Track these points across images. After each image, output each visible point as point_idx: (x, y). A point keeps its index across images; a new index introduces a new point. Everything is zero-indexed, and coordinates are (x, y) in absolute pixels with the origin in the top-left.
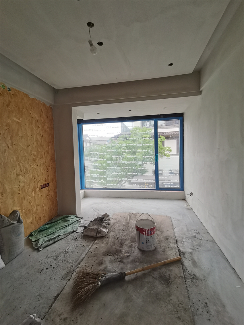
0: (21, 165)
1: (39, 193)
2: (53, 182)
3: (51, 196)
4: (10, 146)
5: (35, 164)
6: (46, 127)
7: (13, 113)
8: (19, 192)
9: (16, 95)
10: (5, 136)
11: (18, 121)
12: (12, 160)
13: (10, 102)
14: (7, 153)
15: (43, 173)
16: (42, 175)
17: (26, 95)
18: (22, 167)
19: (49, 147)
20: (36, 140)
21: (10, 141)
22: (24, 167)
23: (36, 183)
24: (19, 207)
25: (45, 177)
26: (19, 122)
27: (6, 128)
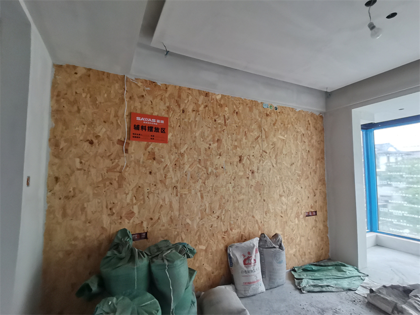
0: (284, 185)
1: (303, 221)
2: (321, 211)
3: (320, 229)
4: (274, 165)
5: (299, 186)
6: (313, 141)
7: (278, 131)
8: (281, 214)
9: (282, 112)
10: (271, 155)
11: (284, 138)
12: (275, 179)
13: (276, 120)
14: (271, 171)
15: (308, 197)
16: (307, 200)
17: (293, 110)
18: (285, 187)
19: (318, 166)
20: (301, 158)
21: (275, 160)
22: (287, 187)
23: (300, 208)
24: (281, 231)
25: (311, 202)
26: (284, 140)
27: (272, 147)
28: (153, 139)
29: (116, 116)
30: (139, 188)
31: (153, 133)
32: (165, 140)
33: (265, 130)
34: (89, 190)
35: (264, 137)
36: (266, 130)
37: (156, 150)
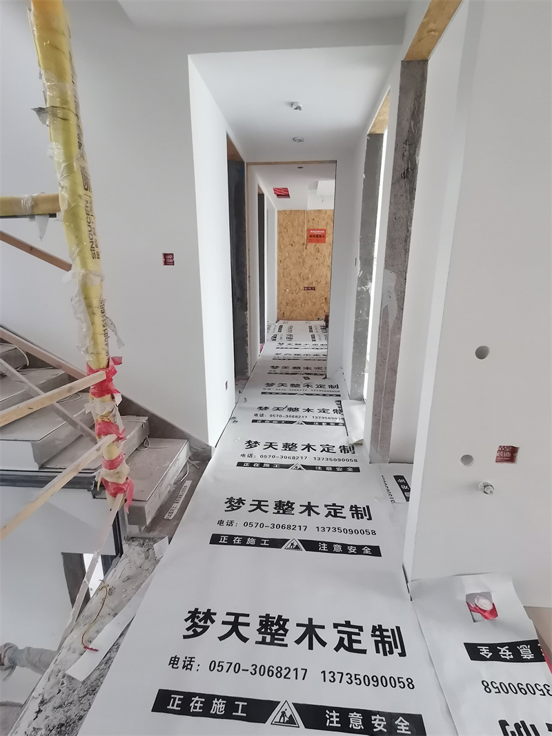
28: (318, 242)
29: (302, 231)
30: (311, 266)
31: (319, 238)
32: (324, 242)
34: (291, 267)
37: (320, 247)
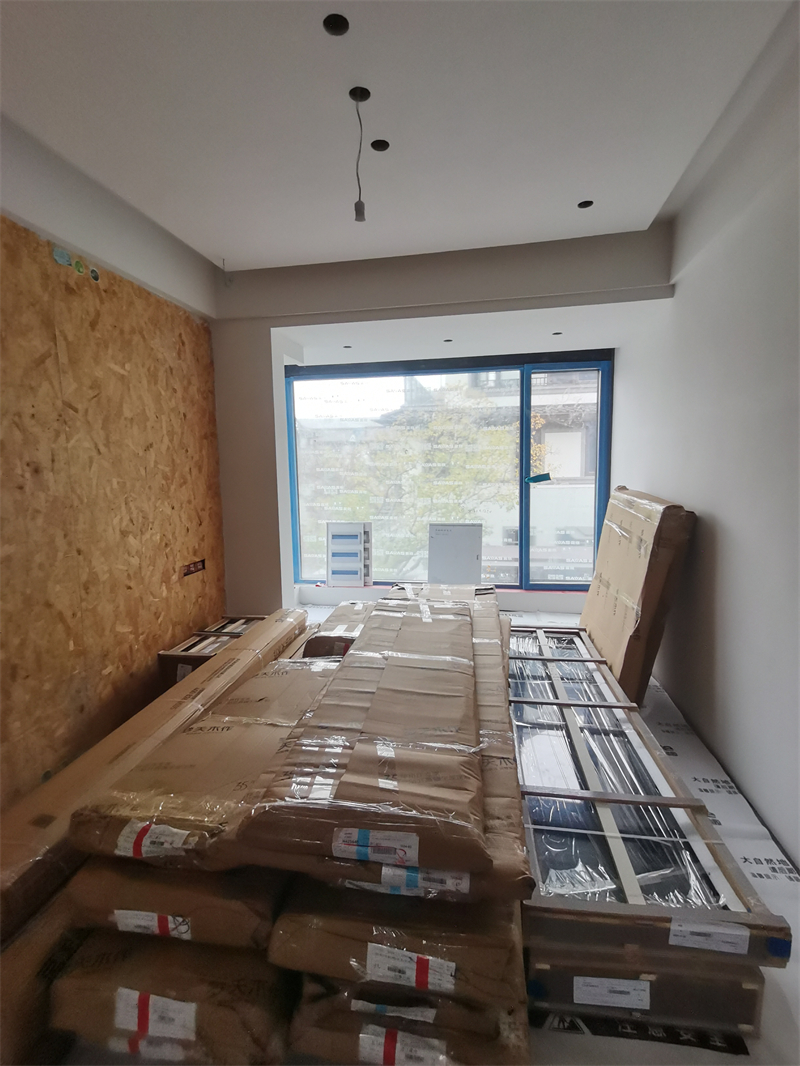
0: (131, 504)
1: (179, 589)
2: (213, 558)
3: (211, 599)
4: (103, 449)
5: (166, 503)
6: (193, 390)
7: (107, 347)
8: (128, 582)
9: (114, 293)
10: (90, 418)
11: (122, 372)
12: (108, 489)
13: (98, 314)
14: (95, 467)
15: (188, 530)
16: (186, 536)
17: (141, 292)
18: (133, 508)
19: (204, 452)
20: (168, 431)
21: (102, 433)
22: (140, 510)
23: (171, 558)
24: (129, 625)
25: (193, 541)
26: (123, 376)
33: (66, 339)
35: (64, 359)
36: (71, 338)
